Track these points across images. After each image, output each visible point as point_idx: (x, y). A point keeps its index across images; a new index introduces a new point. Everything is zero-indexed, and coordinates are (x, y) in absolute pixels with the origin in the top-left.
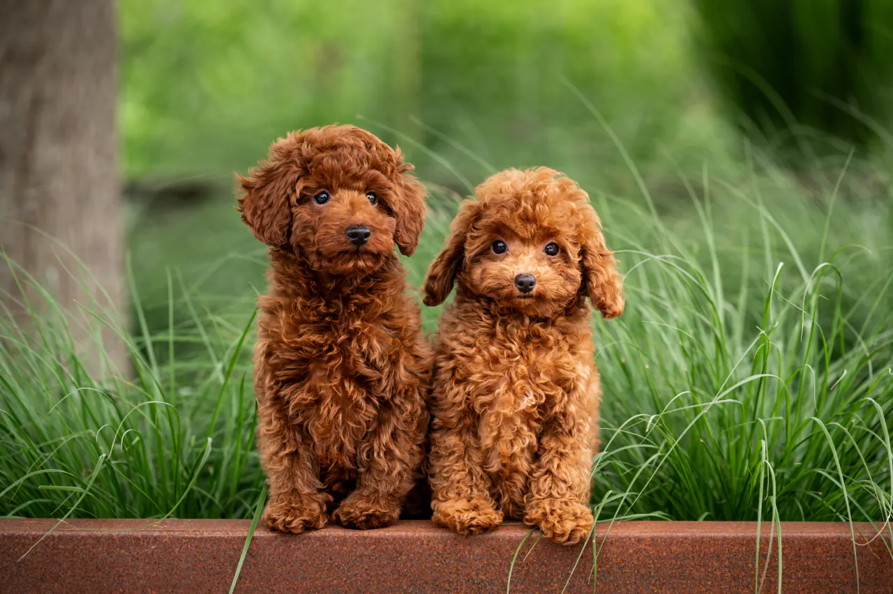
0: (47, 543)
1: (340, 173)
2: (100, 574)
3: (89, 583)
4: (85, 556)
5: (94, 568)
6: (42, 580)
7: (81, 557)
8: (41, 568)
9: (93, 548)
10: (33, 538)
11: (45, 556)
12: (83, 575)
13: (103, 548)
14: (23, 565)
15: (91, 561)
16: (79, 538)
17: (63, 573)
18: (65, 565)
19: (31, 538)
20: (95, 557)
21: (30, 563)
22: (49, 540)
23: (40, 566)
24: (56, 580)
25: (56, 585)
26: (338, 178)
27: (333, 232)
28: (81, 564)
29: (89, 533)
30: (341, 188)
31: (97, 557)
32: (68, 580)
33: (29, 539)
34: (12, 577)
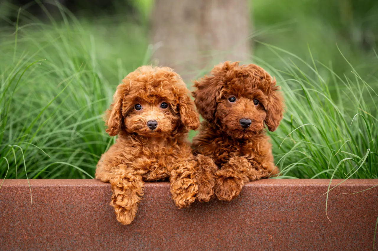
0: (347, 190)
1: (243, 90)
2: (373, 205)
3: (368, 209)
4: (366, 196)
5: (370, 202)
6: (344, 208)
7: (364, 197)
8: (344, 203)
9: (370, 192)
10: (340, 187)
11: (346, 197)
12: (365, 205)
13: (375, 192)
14: (335, 201)
15: (369, 199)
16: (363, 187)
17: (355, 205)
18: (356, 201)
19: (339, 187)
20: (371, 196)
21: (339, 200)
22: (348, 188)
23: (344, 201)
24: (352, 209)
25: (352, 211)
26: (241, 92)
27: (234, 119)
28: (364, 200)
29: (368, 185)
30: (242, 96)
31: (372, 197)
32: (357, 208)
33: (338, 188)
34: (330, 207)
